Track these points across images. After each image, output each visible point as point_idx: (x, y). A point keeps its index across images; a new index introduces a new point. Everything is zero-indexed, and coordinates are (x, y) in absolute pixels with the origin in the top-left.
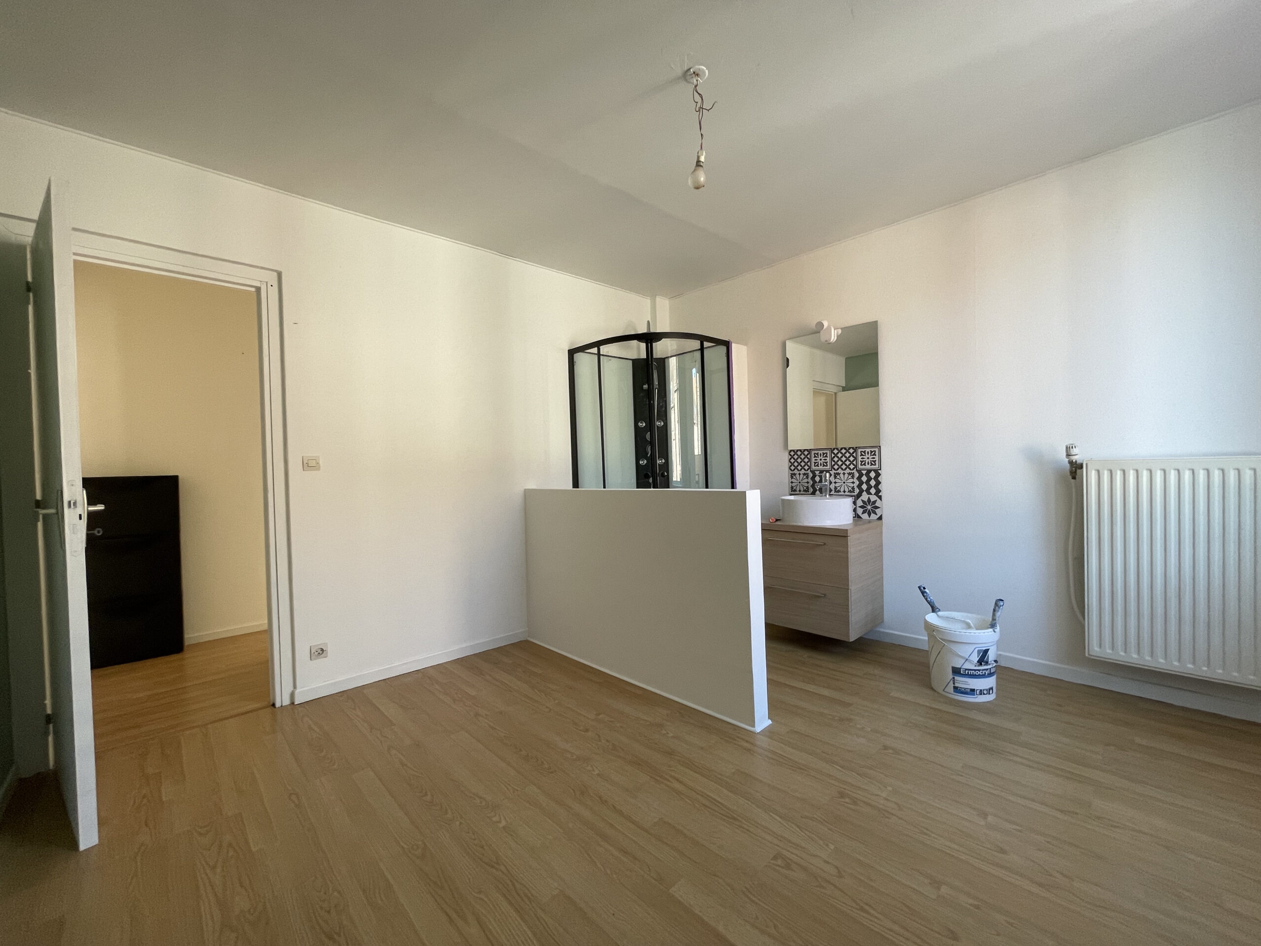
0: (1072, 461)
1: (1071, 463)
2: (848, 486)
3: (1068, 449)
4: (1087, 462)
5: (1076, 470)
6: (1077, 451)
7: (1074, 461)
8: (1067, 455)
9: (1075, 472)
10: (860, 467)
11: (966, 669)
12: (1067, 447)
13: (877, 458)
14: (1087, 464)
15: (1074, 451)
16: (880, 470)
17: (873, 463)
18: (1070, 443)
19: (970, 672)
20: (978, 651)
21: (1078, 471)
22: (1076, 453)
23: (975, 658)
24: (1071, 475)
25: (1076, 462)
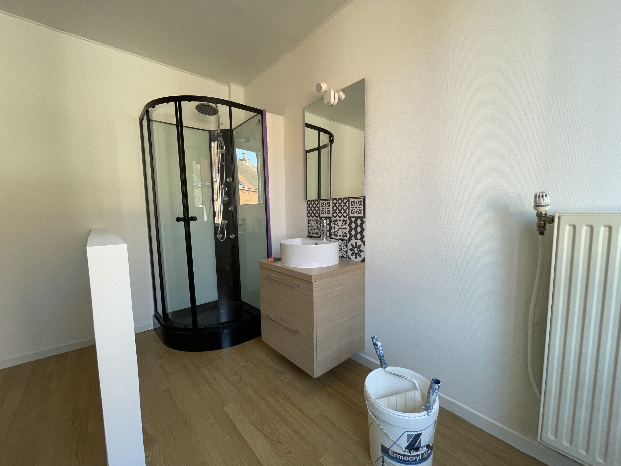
0: (541, 213)
1: (539, 215)
2: (343, 232)
3: (537, 197)
4: (560, 215)
5: (545, 224)
6: (549, 201)
7: (544, 213)
8: (534, 206)
9: (544, 227)
10: (351, 215)
11: (395, 453)
12: (536, 196)
13: (362, 208)
14: (559, 218)
15: (545, 201)
16: (364, 218)
17: (359, 212)
18: (540, 191)
19: (398, 456)
20: (408, 435)
21: (548, 225)
22: (547, 204)
23: (404, 443)
24: (538, 230)
25: (546, 214)
